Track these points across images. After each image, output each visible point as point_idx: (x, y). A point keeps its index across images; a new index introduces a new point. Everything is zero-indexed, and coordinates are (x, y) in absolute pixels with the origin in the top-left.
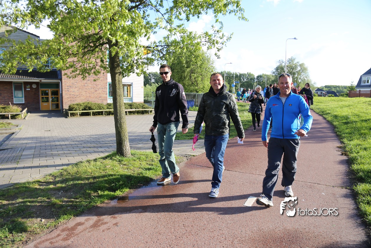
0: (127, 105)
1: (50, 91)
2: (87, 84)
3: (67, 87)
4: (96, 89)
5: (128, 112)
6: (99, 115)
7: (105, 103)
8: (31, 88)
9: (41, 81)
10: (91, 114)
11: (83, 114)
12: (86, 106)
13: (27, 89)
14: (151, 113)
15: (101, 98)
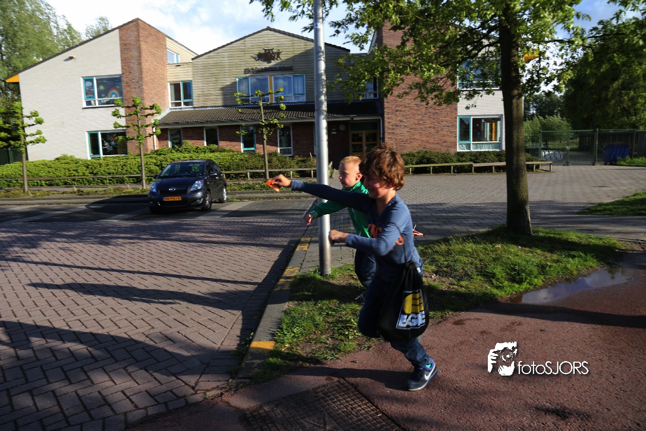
0: (493, 156)
1: (364, 134)
2: (424, 121)
3: (391, 127)
4: (438, 129)
5: (495, 168)
6: (444, 172)
7: (452, 151)
8: (338, 130)
9: (352, 119)
10: (430, 169)
11: (417, 171)
12: (423, 157)
13: (333, 133)
14: (537, 170)
15: (445, 144)
